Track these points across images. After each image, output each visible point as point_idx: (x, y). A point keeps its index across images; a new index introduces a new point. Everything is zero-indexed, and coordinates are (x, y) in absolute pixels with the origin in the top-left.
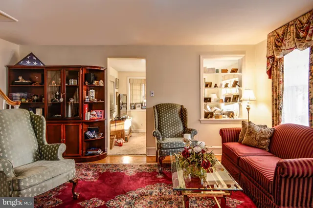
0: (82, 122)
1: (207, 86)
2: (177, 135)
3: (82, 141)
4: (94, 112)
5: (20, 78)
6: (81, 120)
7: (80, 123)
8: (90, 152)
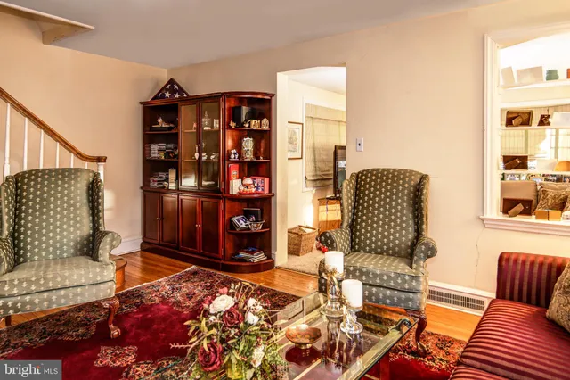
0: (225, 198)
1: (510, 121)
2: (393, 249)
3: (224, 233)
4: (249, 181)
5: (160, 120)
6: (221, 193)
7: (219, 198)
8: (242, 255)
